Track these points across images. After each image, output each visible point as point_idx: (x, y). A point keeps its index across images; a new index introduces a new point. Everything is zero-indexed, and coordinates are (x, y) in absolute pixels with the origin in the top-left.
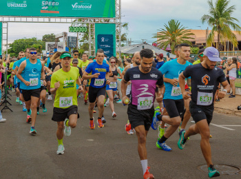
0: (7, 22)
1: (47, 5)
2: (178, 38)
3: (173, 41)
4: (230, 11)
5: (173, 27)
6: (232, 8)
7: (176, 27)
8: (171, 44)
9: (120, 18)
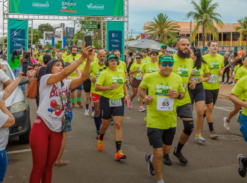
0: (32, 20)
1: (66, 6)
2: (166, 30)
3: (162, 32)
4: (214, 8)
5: (162, 21)
6: (215, 5)
7: (164, 20)
8: (159, 36)
9: (127, 17)
